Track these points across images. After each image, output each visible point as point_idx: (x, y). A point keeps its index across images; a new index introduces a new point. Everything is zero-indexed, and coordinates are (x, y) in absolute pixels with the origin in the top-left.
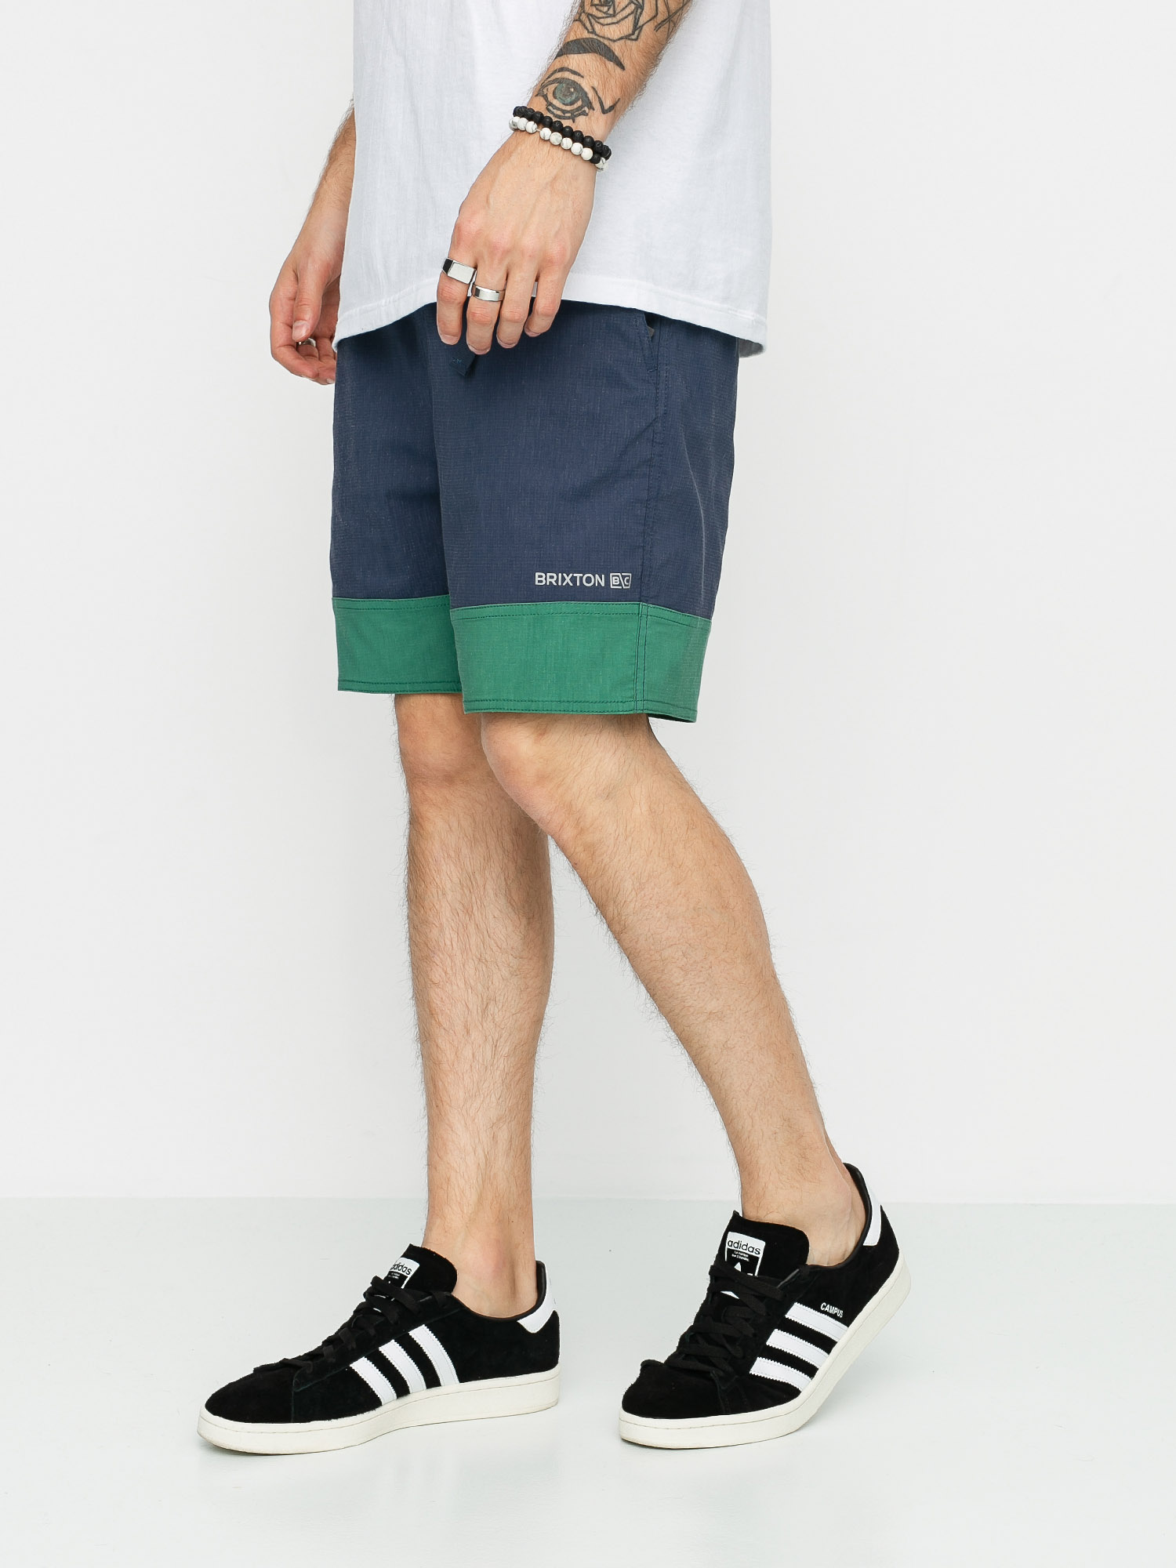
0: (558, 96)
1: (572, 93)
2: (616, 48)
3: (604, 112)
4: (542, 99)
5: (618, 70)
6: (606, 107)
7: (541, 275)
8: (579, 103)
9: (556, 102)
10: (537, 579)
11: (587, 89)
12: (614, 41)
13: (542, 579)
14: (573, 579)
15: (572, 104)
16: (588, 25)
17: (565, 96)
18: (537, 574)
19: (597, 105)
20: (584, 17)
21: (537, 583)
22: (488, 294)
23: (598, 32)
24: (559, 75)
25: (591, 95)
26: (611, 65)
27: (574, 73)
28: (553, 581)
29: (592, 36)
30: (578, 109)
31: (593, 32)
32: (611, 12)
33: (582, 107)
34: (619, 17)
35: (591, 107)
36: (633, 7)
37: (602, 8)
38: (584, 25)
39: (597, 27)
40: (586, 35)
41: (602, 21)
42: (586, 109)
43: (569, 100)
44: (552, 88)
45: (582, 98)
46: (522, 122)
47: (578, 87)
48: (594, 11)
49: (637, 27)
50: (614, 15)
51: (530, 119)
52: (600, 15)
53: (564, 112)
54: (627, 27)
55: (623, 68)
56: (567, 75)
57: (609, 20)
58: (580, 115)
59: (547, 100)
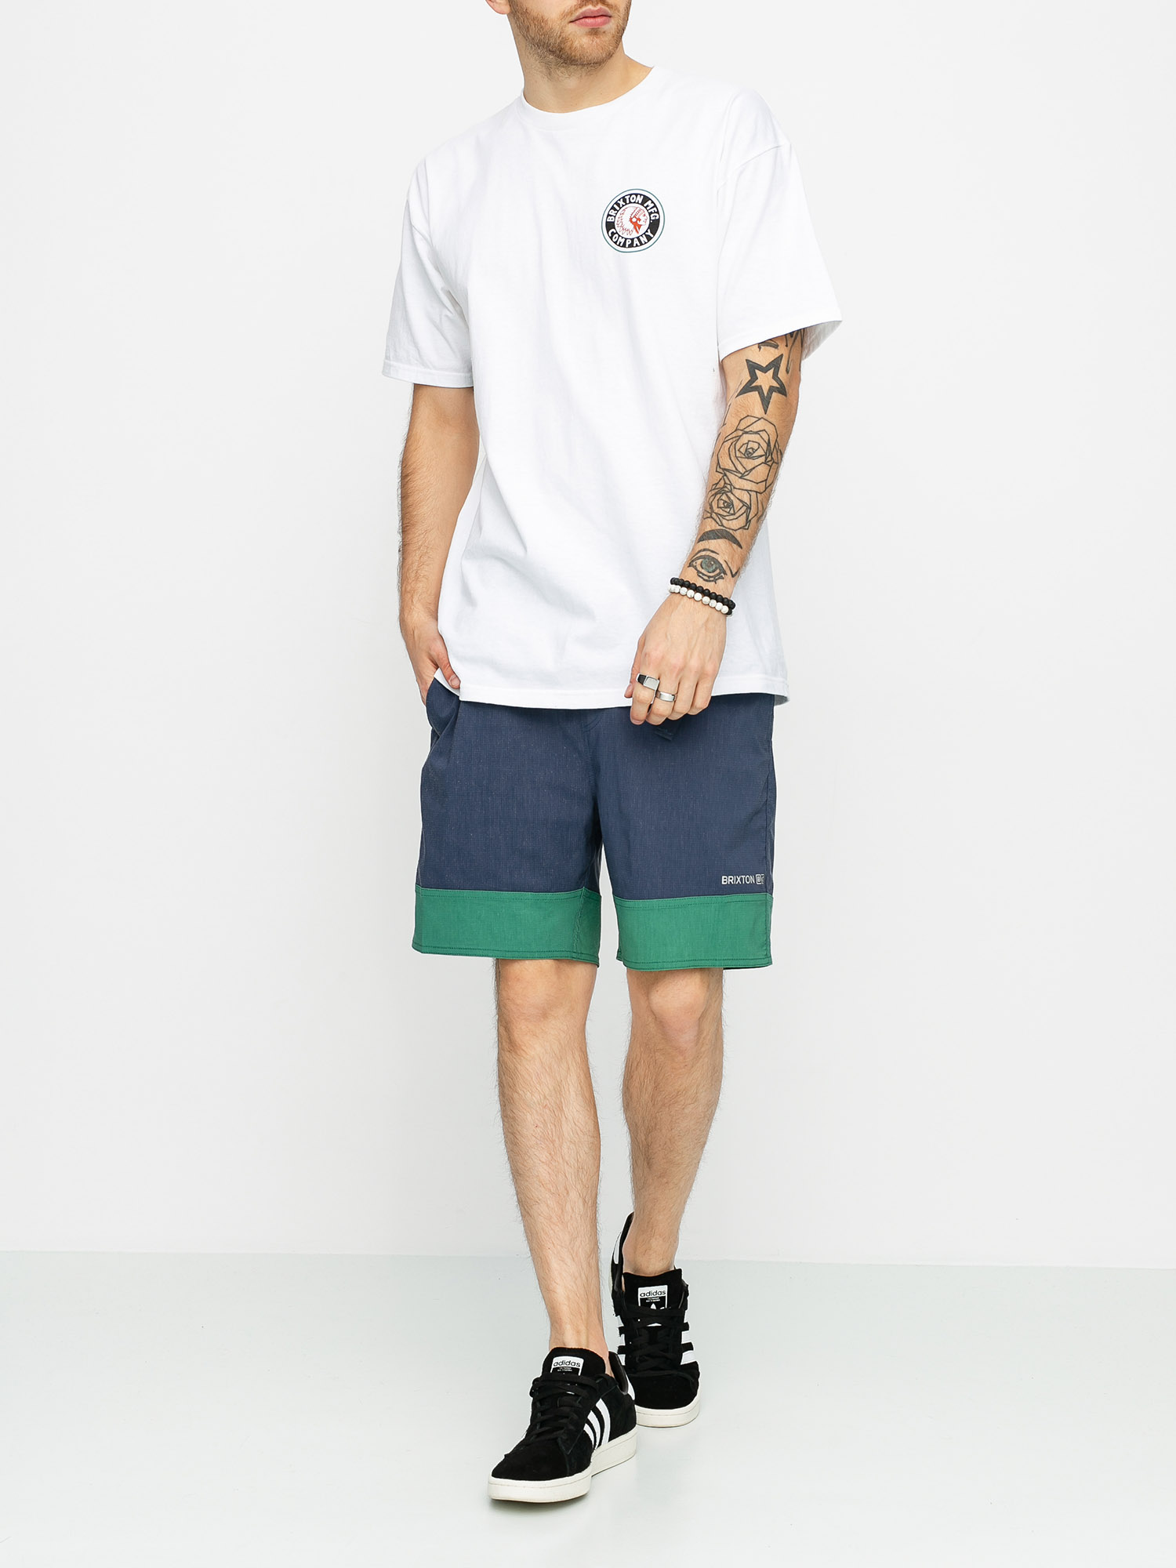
0: (704, 566)
1: (712, 565)
2: (737, 535)
3: (733, 576)
4: (693, 569)
5: (739, 549)
6: (734, 573)
7: (700, 683)
8: (718, 571)
9: (703, 571)
10: (723, 880)
11: (722, 562)
12: (736, 530)
13: (725, 880)
14: (741, 879)
15: (713, 571)
16: (718, 520)
17: (709, 567)
18: (723, 877)
19: (728, 572)
20: (714, 515)
21: (723, 883)
22: (666, 696)
23: (725, 525)
24: (703, 553)
25: (724, 565)
26: (735, 546)
27: (713, 552)
28: (732, 881)
29: (722, 528)
30: (717, 575)
31: (722, 525)
32: (732, 512)
33: (720, 573)
34: (737, 515)
35: (725, 573)
36: (745, 508)
37: (726, 510)
38: (715, 521)
39: (724, 522)
40: (719, 528)
41: (727, 518)
42: (722, 574)
43: (711, 570)
44: (699, 561)
45: (719, 567)
46: (677, 588)
47: (716, 561)
48: (721, 512)
49: (748, 521)
50: (734, 514)
51: (682, 586)
52: (725, 514)
53: (709, 577)
54: (742, 521)
55: (741, 548)
56: (708, 553)
57: (732, 517)
58: (719, 578)
59: (696, 569)
